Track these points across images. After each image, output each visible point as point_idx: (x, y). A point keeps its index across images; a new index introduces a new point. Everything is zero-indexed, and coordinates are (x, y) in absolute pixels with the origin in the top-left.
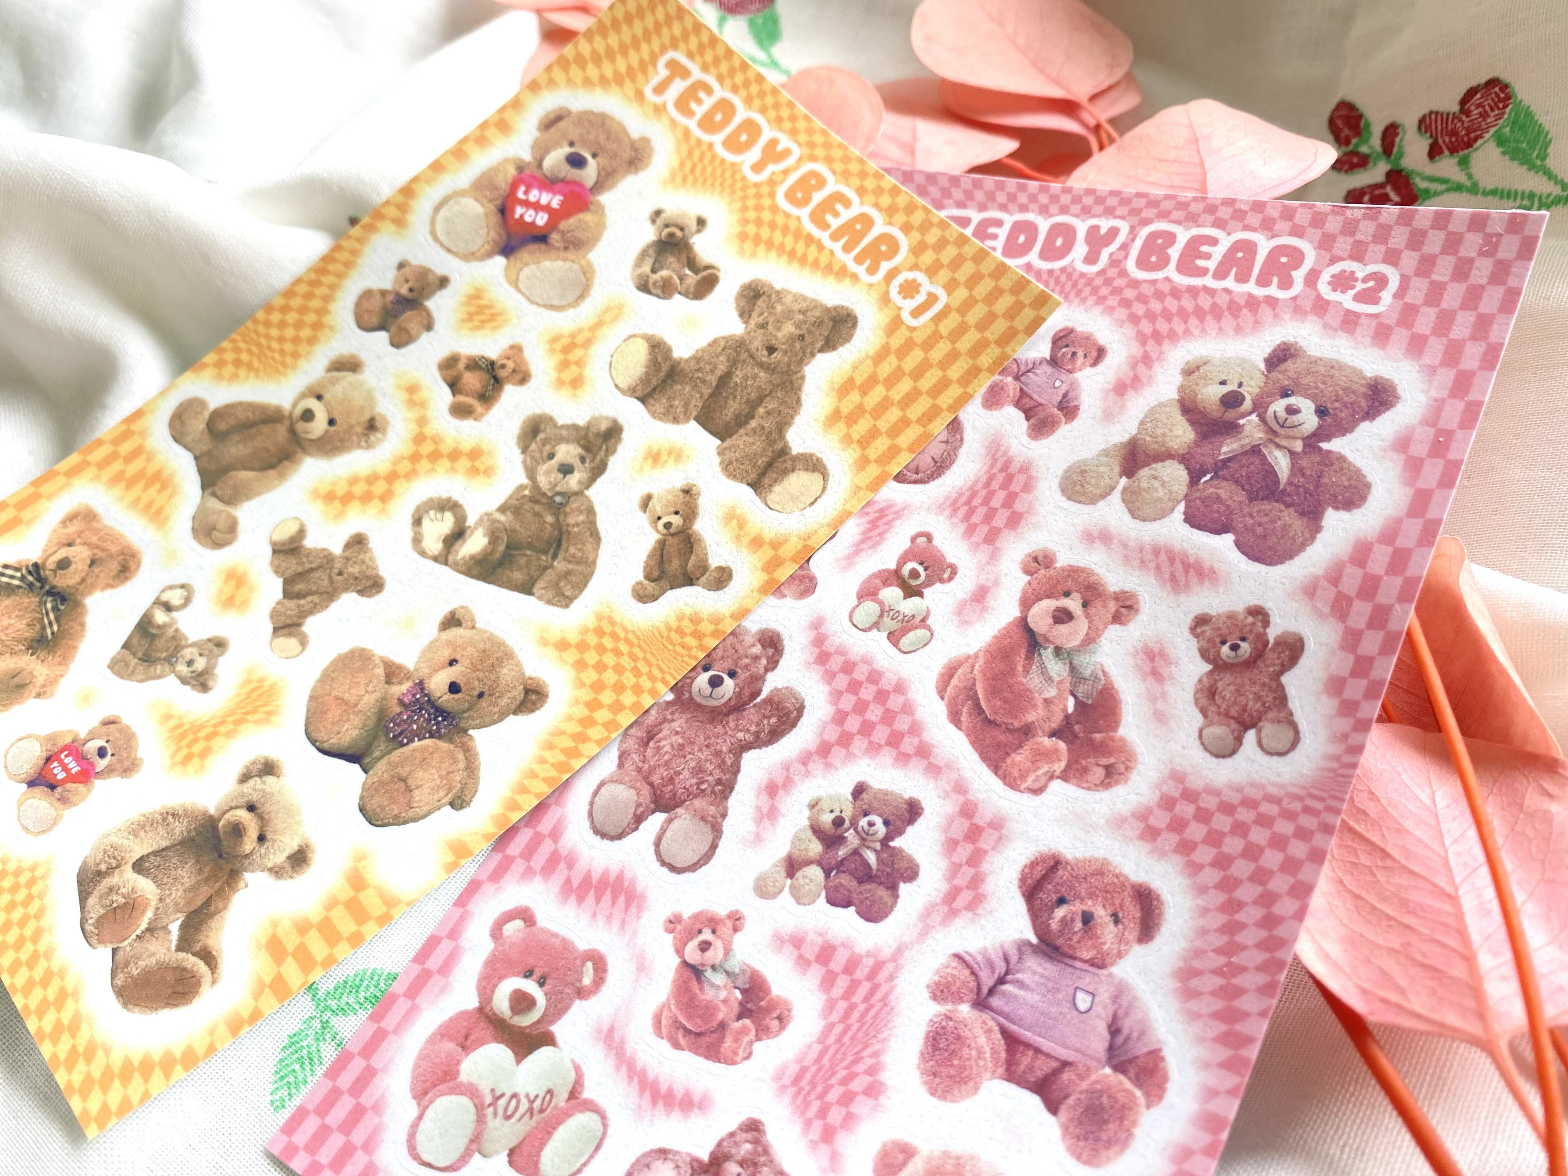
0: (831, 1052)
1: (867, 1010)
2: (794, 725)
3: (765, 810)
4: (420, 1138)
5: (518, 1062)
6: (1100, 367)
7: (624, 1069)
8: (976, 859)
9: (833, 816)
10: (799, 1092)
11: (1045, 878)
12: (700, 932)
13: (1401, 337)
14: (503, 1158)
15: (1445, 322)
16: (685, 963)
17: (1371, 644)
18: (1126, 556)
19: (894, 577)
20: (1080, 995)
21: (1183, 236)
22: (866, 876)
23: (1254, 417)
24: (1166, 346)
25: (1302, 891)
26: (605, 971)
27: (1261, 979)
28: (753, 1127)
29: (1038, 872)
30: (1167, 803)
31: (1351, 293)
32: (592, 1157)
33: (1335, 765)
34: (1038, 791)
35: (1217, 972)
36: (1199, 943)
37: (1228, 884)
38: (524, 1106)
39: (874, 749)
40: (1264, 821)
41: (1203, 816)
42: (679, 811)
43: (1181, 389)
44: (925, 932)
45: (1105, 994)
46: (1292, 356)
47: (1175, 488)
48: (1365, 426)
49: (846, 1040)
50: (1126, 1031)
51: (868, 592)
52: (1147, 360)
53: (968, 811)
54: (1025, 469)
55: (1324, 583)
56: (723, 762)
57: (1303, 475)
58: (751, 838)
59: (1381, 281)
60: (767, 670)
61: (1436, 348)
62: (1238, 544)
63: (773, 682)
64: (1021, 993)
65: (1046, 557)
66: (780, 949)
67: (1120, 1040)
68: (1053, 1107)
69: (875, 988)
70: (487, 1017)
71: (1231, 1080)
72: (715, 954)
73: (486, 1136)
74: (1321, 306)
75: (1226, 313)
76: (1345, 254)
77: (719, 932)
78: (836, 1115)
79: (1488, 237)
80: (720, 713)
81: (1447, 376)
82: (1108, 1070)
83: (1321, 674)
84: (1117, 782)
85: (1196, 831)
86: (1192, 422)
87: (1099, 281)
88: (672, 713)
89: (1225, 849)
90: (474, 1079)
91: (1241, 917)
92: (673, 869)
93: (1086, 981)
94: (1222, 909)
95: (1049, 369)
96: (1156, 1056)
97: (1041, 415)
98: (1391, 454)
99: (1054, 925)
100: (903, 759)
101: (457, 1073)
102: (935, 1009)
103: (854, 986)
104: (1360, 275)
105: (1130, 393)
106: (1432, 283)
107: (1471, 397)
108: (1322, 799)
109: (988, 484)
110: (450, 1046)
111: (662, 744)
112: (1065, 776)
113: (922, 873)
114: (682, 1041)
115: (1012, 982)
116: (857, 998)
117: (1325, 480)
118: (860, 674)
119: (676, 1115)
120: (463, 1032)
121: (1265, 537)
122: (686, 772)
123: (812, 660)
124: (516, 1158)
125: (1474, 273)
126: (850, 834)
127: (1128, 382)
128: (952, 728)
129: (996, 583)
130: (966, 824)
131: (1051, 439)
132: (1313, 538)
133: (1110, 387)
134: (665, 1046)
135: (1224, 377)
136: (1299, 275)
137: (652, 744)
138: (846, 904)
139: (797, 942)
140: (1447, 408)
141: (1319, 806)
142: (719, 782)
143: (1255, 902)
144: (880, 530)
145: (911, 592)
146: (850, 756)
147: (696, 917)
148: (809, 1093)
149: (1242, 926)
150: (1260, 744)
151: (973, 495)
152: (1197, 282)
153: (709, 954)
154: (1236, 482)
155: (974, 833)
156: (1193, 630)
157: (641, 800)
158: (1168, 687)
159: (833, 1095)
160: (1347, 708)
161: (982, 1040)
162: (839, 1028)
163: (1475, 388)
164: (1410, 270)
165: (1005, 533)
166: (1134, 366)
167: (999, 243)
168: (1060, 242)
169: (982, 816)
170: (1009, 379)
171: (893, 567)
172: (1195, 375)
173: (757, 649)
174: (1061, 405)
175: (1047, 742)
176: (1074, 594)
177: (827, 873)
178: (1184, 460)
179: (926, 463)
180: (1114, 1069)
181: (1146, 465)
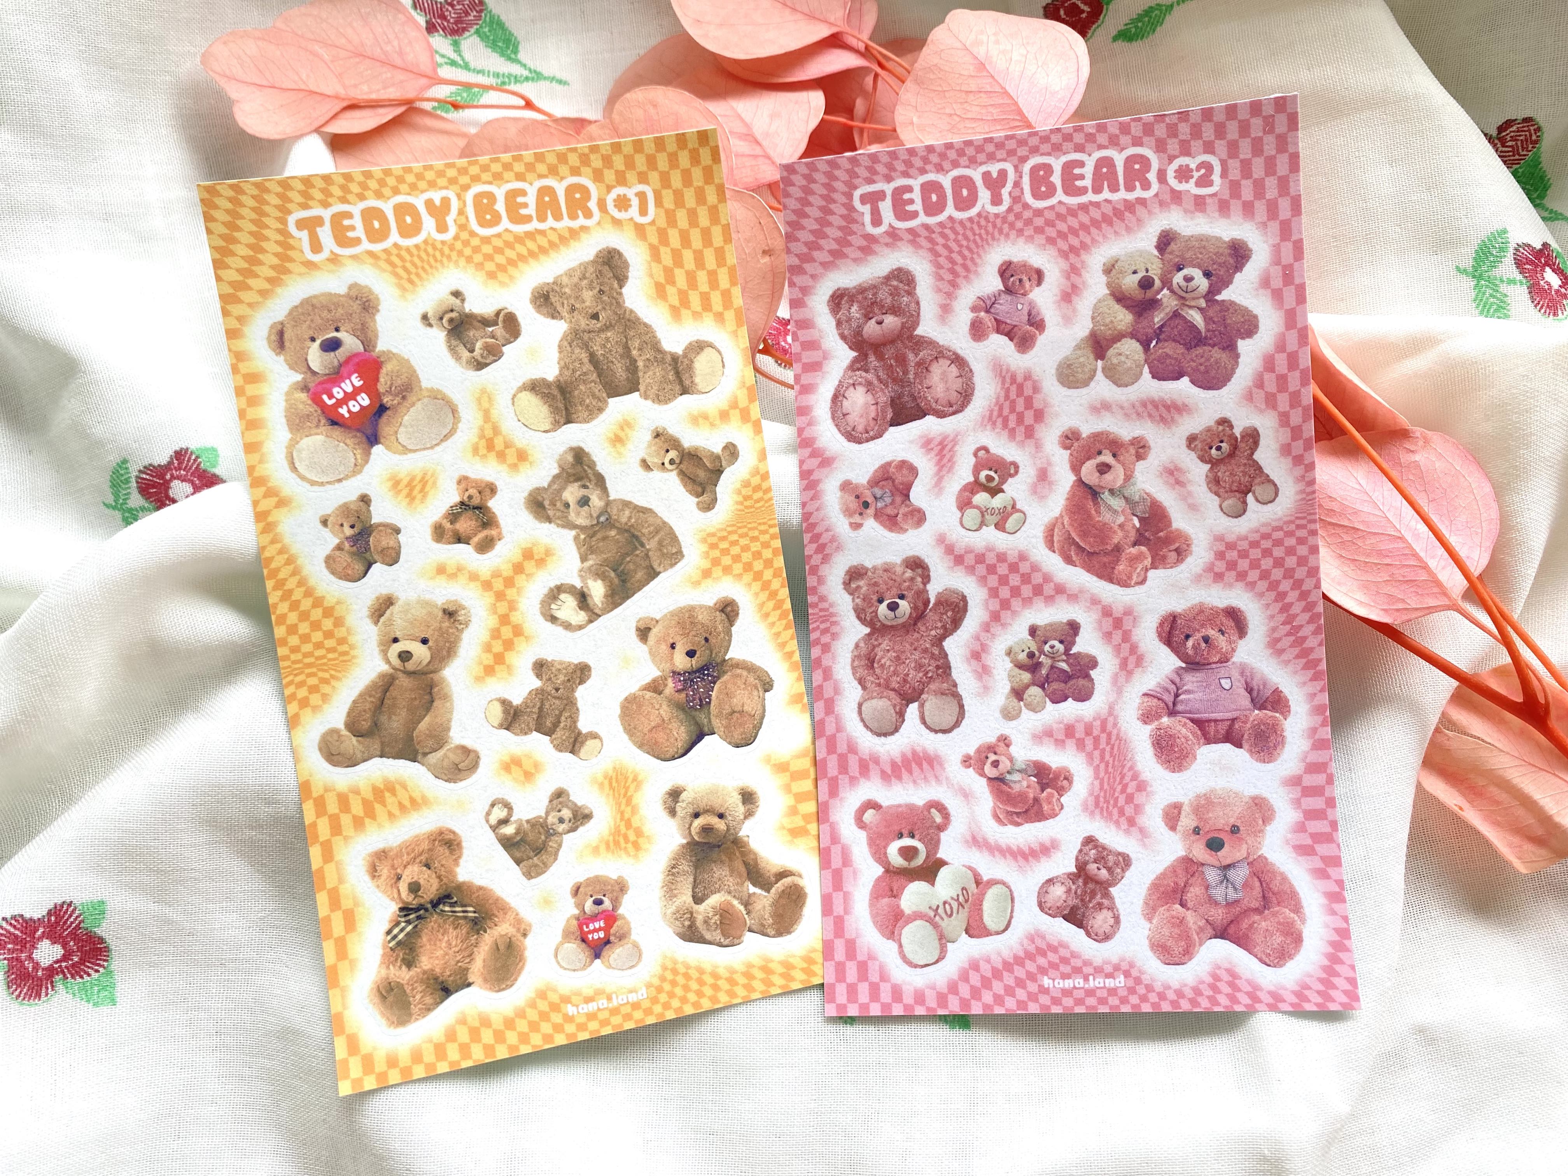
0: (1106, 780)
1: (1112, 749)
2: (965, 610)
3: (980, 670)
4: (910, 956)
6: (1044, 285)
7: (996, 853)
8: (1126, 636)
10: (1102, 809)
11: (1171, 628)
12: (987, 757)
13: (1236, 206)
14: (964, 936)
15: (1259, 188)
17: (1296, 417)
18: (1126, 414)
19: (976, 486)
20: (1223, 681)
21: (1057, 164)
22: (1066, 677)
23: (1165, 291)
24: (1084, 256)
25: (1314, 572)
26: (945, 809)
27: (1311, 627)
28: (1089, 841)
29: (1167, 628)
30: (1220, 555)
31: (1193, 181)
32: (1013, 907)
33: (1304, 496)
34: (1143, 582)
35: (1289, 634)
36: (1272, 624)
37: (1273, 586)
38: (955, 905)
39: (1027, 602)
40: (1278, 543)
41: (1243, 554)
42: (924, 696)
43: (1109, 285)
44: (1119, 691)
45: (1236, 675)
46: (1172, 239)
47: (1136, 357)
48: (1238, 276)
49: (1110, 770)
50: (1256, 688)
51: (964, 504)
52: (1074, 271)
53: (1107, 612)
54: (1028, 377)
55: (1255, 390)
56: (933, 654)
57: (1214, 322)
58: (981, 690)
59: (1209, 167)
60: (925, 584)
61: (1260, 208)
62: (1192, 382)
63: (934, 590)
64: (1191, 696)
65: (1073, 433)
66: (1041, 743)
67: (1255, 694)
68: (1239, 745)
69: (1109, 735)
70: (894, 873)
71: (1319, 685)
72: (1005, 764)
73: (946, 932)
74: (1177, 197)
75: (1115, 219)
76: (1177, 153)
77: (998, 752)
78: (1129, 810)
79: (1265, 118)
80: (910, 625)
81: (1274, 226)
82: (1257, 712)
83: (1275, 446)
84: (1186, 557)
85: (1243, 564)
86: (1127, 307)
87: (1011, 217)
89: (1263, 567)
90: (914, 909)
91: (1288, 600)
92: (944, 731)
93: (1223, 672)
94: (1276, 600)
95: (1009, 298)
96: (1277, 692)
97: (1020, 334)
98: (1261, 291)
99: (1190, 652)
100: (1050, 600)
101: (902, 911)
102: (1148, 729)
103: (1097, 740)
104: (1193, 166)
105: (1075, 299)
106: (1242, 161)
107: (1294, 238)
108: (1304, 518)
109: (1007, 397)
110: (886, 901)
111: (883, 661)
112: (1154, 566)
113: (1099, 659)
114: (1019, 820)
115: (1183, 693)
116: (1103, 745)
117: (1229, 321)
118: (991, 559)
119: (1043, 859)
120: (887, 888)
121: (1207, 372)
122: (911, 671)
123: (952, 564)
124: (971, 932)
125: (1266, 147)
126: (1042, 659)
127: (1070, 291)
128: (1070, 568)
129: (1049, 464)
130: (1110, 620)
131: (1035, 349)
132: (1237, 363)
133: (1059, 298)
134: (1011, 829)
135: (1134, 268)
136: (1152, 176)
137: (876, 665)
138: (1065, 699)
139: (1048, 733)
140: (1283, 249)
141: (1304, 522)
142: (938, 667)
143: (1292, 589)
144: (948, 456)
145: (994, 491)
146: (1014, 613)
147: (978, 751)
148: (1108, 808)
149: (1290, 605)
150: (1258, 501)
151: (1001, 409)
152: (1083, 199)
153: (1001, 766)
154: (1174, 340)
155: (1118, 623)
156: (1189, 447)
157: (894, 702)
158: (1190, 488)
159: (1122, 801)
160: (1298, 460)
161: (1184, 731)
162: (1102, 766)
163: (1294, 231)
164: (1224, 156)
165: (1037, 426)
166: (1068, 278)
167: (918, 206)
168: (965, 192)
169: (1118, 611)
170: (982, 314)
171: (972, 479)
172: (1114, 272)
173: (909, 574)
174: (1031, 323)
175: (1134, 550)
176: (1104, 451)
177: (1042, 687)
178: (1133, 335)
179: (954, 396)
180: (1260, 709)
181: (1109, 347)
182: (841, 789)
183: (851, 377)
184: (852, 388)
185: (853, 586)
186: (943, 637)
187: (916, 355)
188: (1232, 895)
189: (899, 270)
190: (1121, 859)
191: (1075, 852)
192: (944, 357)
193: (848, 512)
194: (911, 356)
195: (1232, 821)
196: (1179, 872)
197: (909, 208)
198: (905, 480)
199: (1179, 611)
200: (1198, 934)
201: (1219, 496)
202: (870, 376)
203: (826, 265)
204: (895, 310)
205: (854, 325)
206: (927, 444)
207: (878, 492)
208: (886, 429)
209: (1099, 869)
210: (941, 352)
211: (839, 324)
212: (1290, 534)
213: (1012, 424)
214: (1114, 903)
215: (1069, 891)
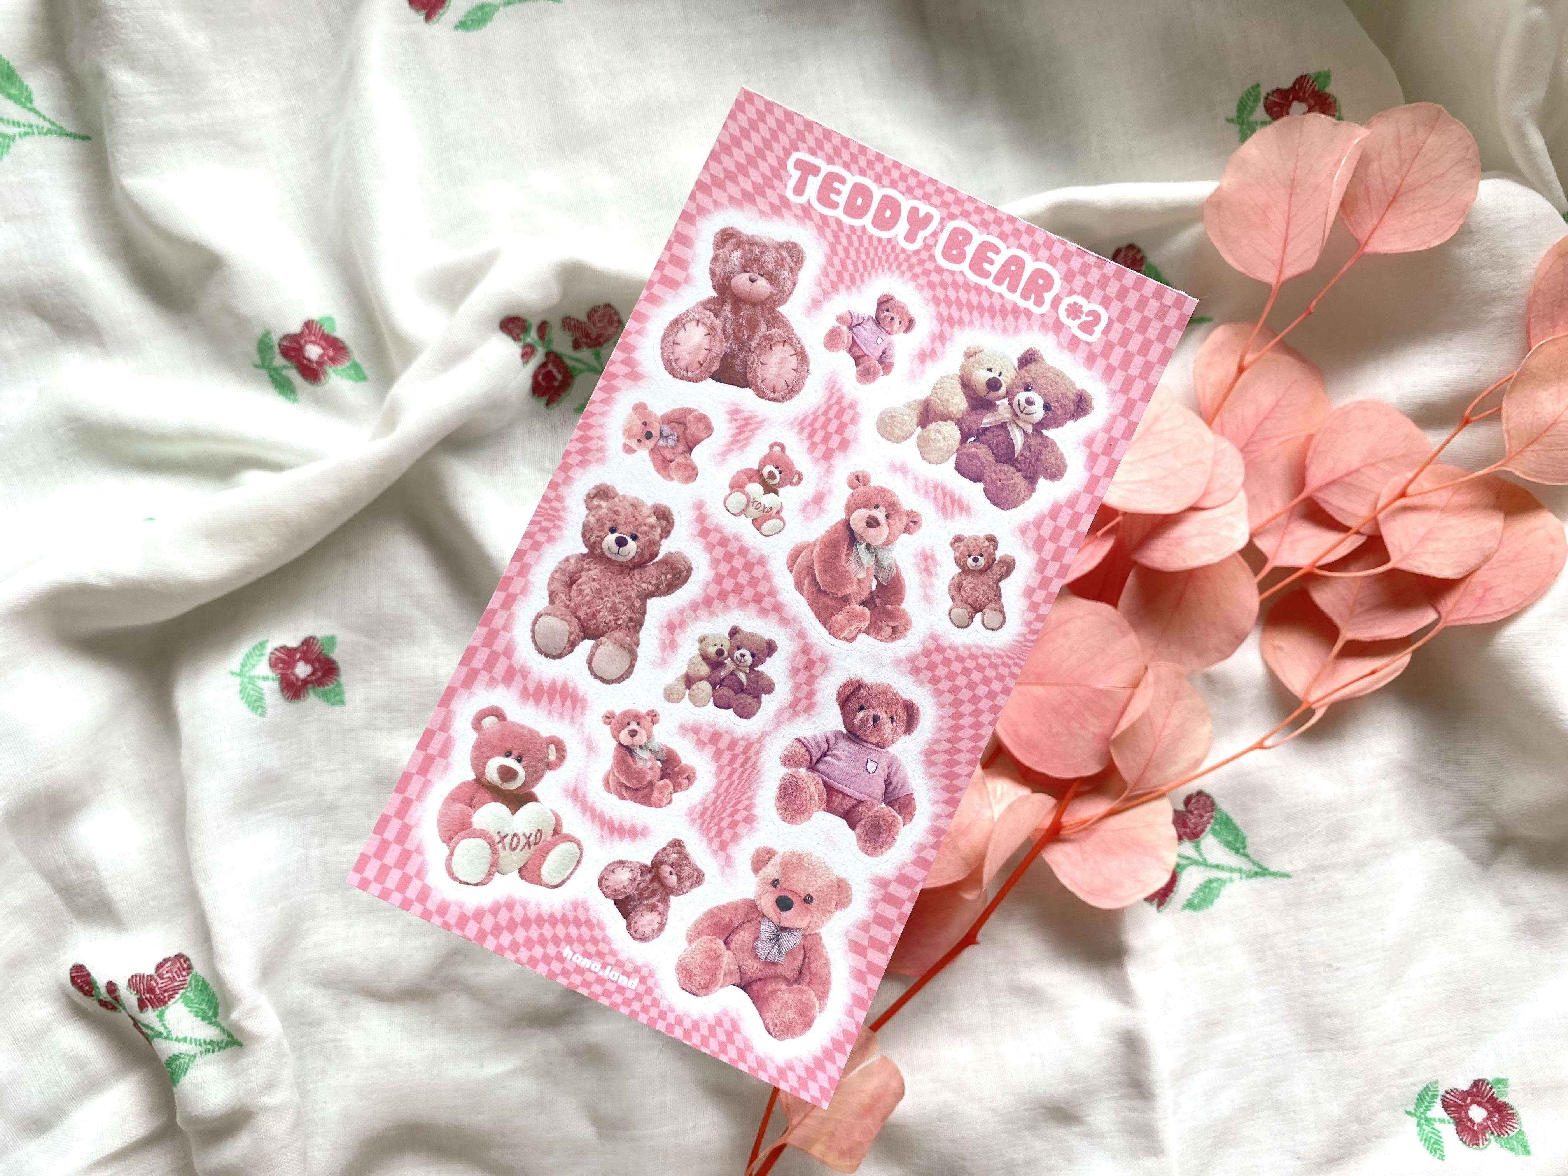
0: (722, 798)
1: (744, 772)
2: (685, 581)
3: (667, 642)
4: (455, 868)
5: (513, 813)
7: (588, 814)
8: (810, 681)
9: (716, 648)
10: (704, 821)
11: (853, 694)
12: (629, 724)
13: (1100, 364)
14: (516, 874)
15: (1126, 361)
16: (621, 745)
17: (1052, 569)
18: (916, 487)
19: (756, 476)
20: (870, 763)
21: (978, 238)
22: (740, 689)
23: (1005, 401)
24: (956, 329)
26: (564, 751)
27: (968, 756)
28: (677, 844)
29: (848, 692)
30: (927, 653)
31: (1078, 322)
32: (575, 869)
33: (1023, 640)
34: (851, 640)
35: (947, 752)
36: (938, 736)
37: (956, 703)
38: (523, 841)
39: (743, 604)
40: (980, 668)
41: (947, 662)
42: (603, 639)
43: (963, 368)
44: (778, 724)
45: (883, 763)
46: (1035, 360)
47: (951, 443)
48: (1070, 423)
49: (731, 790)
50: (894, 784)
51: (737, 485)
52: (941, 338)
53: (806, 650)
54: (853, 406)
55: (1031, 526)
56: (633, 605)
57: (1030, 451)
58: (659, 661)
59: (1097, 318)
60: (661, 537)
61: (1119, 376)
62: (985, 491)
63: (666, 548)
64: (836, 762)
65: (864, 477)
66: (685, 735)
67: (891, 789)
68: (852, 826)
69: (747, 760)
70: (483, 785)
72: (641, 738)
73: (501, 862)
74: (1058, 327)
75: (998, 315)
76: (1079, 290)
77: (642, 724)
78: (727, 835)
79: (1162, 307)
80: (627, 567)
81: (1122, 399)
82: (883, 805)
83: (1022, 584)
84: (899, 638)
85: (942, 671)
86: (967, 396)
87: (914, 260)
88: (588, 564)
89: (957, 683)
90: (484, 827)
91: (962, 722)
92: (604, 680)
93: (874, 756)
94: (952, 717)
95: (874, 327)
96: (910, 797)
97: (867, 364)
98: (1082, 447)
99: (857, 722)
100: (763, 612)
101: (471, 823)
102: (784, 771)
103: (734, 758)
104: (1085, 309)
105: (929, 363)
106: (1125, 329)
107: (1132, 419)
108: (1013, 659)
109: (826, 413)
110: (460, 806)
111: (583, 587)
112: (868, 632)
113: (777, 687)
114: (625, 794)
115: (832, 756)
116: (737, 765)
117: (1042, 457)
118: (733, 548)
119: (627, 840)
120: (469, 796)
121: (1002, 489)
122: (604, 610)
123: (696, 533)
124: (524, 873)
125: (1150, 330)
126: (728, 661)
127: (928, 353)
128: (797, 594)
129: (830, 492)
130: (806, 658)
132: (1030, 496)
133: (916, 353)
134: (614, 798)
135: (991, 366)
136: (1048, 297)
137: (574, 587)
138: (727, 707)
139: (696, 730)
140: (1117, 422)
141: (1011, 662)
142: (631, 619)
143: (970, 714)
144: (746, 434)
145: (770, 489)
146: (727, 608)
147: (625, 714)
148: (710, 822)
149: (962, 727)
150: (983, 623)
151: (816, 419)
152: (982, 282)
153: (637, 738)
154: (989, 447)
155: (810, 665)
156: (952, 544)
157: (572, 629)
158: (934, 580)
159: (725, 824)
160: (1034, 607)
161: (813, 789)
162: (726, 783)
163: (1135, 412)
164: (1115, 316)
165: (836, 453)
166: (933, 341)
167: (842, 200)
168: (888, 213)
169: (816, 654)
170: (845, 328)
171: (756, 467)
172: (973, 359)
173: (653, 520)
174: (881, 360)
175: (859, 609)
176: (881, 508)
177: (714, 686)
178: (959, 423)
179: (780, 385)
180: (888, 804)
181: (934, 421)
182: (476, 683)
183: (699, 313)
184: (694, 323)
185: (595, 502)
186: (651, 595)
187: (769, 328)
188: (774, 956)
189: (795, 245)
190: (696, 874)
191: (659, 848)
192: (791, 345)
193: (628, 432)
194: (763, 326)
195: (810, 890)
196: (740, 912)
197: (833, 197)
198: (697, 433)
199: (867, 682)
200: (725, 975)
201: (954, 601)
202: (718, 323)
203: (733, 200)
204: (771, 277)
205: (729, 268)
206: (734, 413)
207: (666, 430)
208: (705, 379)
209: (671, 873)
210: (791, 339)
211: (715, 259)
212: (994, 666)
213: (817, 438)
214: (667, 911)
215: (633, 880)
